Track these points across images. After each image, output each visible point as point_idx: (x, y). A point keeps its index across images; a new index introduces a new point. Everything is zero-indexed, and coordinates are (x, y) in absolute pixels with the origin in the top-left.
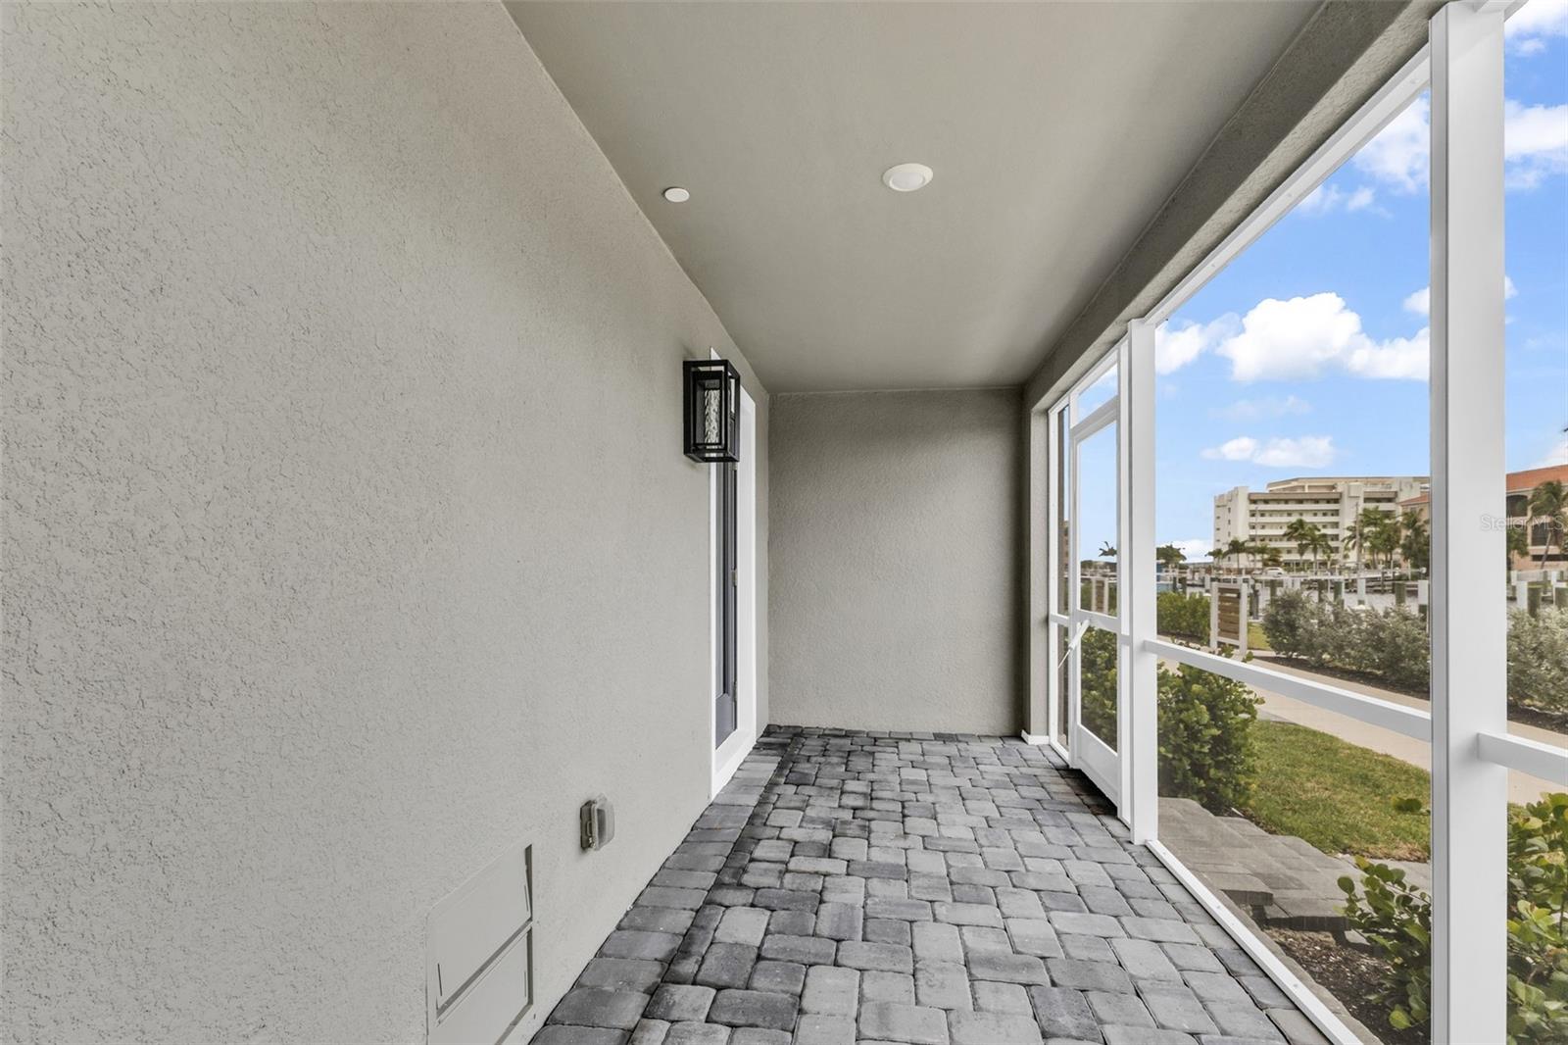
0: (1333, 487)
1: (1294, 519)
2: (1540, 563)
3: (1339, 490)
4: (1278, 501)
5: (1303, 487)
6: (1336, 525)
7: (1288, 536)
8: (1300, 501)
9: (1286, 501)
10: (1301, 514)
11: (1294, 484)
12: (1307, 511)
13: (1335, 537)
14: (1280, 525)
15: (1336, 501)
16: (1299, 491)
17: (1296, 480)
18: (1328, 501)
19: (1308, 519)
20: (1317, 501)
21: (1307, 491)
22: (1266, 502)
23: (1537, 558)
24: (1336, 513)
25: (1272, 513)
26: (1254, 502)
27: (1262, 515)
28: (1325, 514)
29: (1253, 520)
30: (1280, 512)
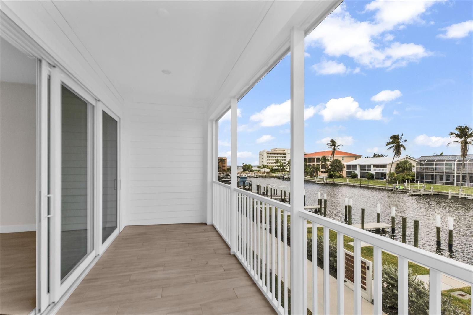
0: (284, 151)
1: (276, 158)
2: (322, 173)
3: (286, 152)
4: (273, 154)
5: (278, 150)
6: (285, 160)
7: (275, 163)
8: (278, 154)
9: (275, 154)
10: (278, 157)
11: (276, 149)
12: (279, 156)
13: (285, 163)
14: (273, 160)
15: (285, 154)
16: (277, 151)
17: (277, 149)
18: (283, 154)
19: (279, 158)
20: (281, 154)
21: (279, 151)
22: (271, 154)
23: (322, 172)
24: (285, 157)
25: (272, 157)
26: (268, 154)
27: (270, 157)
28: (283, 157)
29: (268, 161)
30: (273, 157)
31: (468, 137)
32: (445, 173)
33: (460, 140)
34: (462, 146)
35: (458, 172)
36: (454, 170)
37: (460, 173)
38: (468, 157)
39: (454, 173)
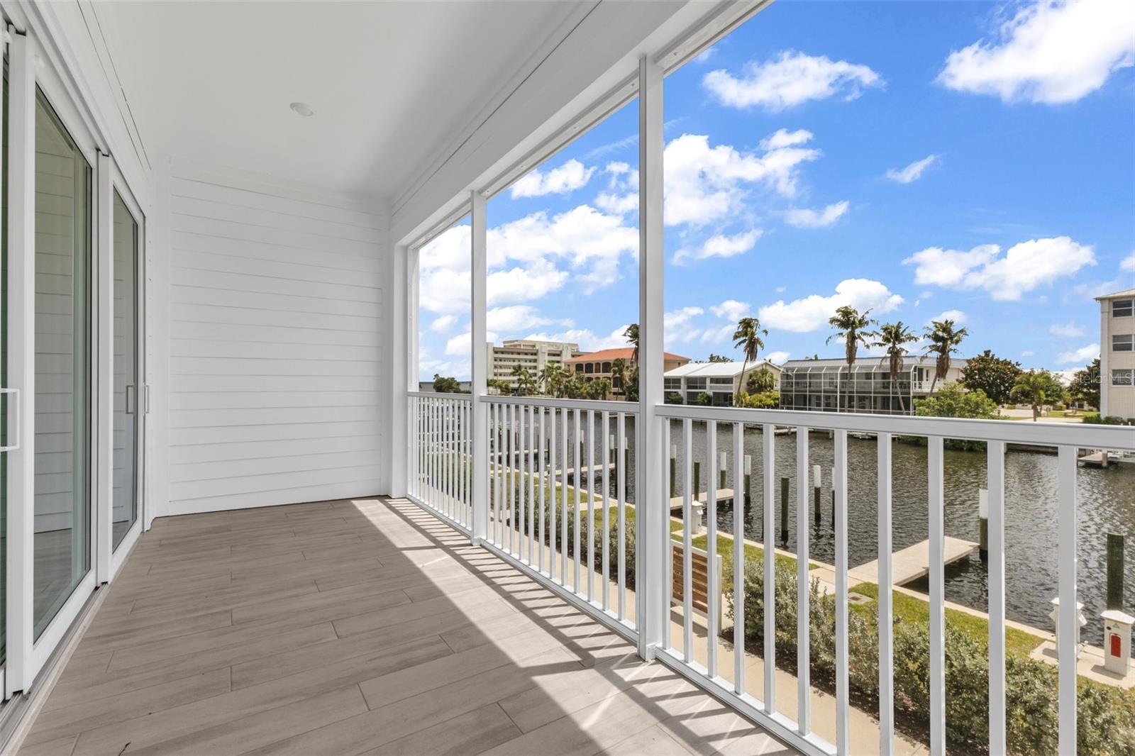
0: (534, 346)
1: (516, 364)
2: (615, 396)
3: (537, 348)
4: (508, 353)
5: (520, 345)
6: (535, 368)
7: (513, 374)
8: (519, 354)
9: (512, 353)
10: (519, 361)
11: (516, 343)
12: (522, 359)
13: (535, 375)
14: (509, 367)
15: (536, 354)
16: (518, 347)
17: (517, 341)
18: (532, 354)
19: (523, 364)
20: (526, 354)
21: (522, 347)
22: (502, 353)
23: (615, 393)
24: (535, 361)
25: (505, 360)
26: (496, 352)
27: (501, 360)
28: (530, 361)
29: (496, 371)
30: (509, 360)
31: (857, 327)
32: (824, 392)
33: (845, 332)
34: (847, 343)
35: (843, 390)
36: (836, 387)
37: (844, 392)
38: (857, 363)
39: (836, 392)
